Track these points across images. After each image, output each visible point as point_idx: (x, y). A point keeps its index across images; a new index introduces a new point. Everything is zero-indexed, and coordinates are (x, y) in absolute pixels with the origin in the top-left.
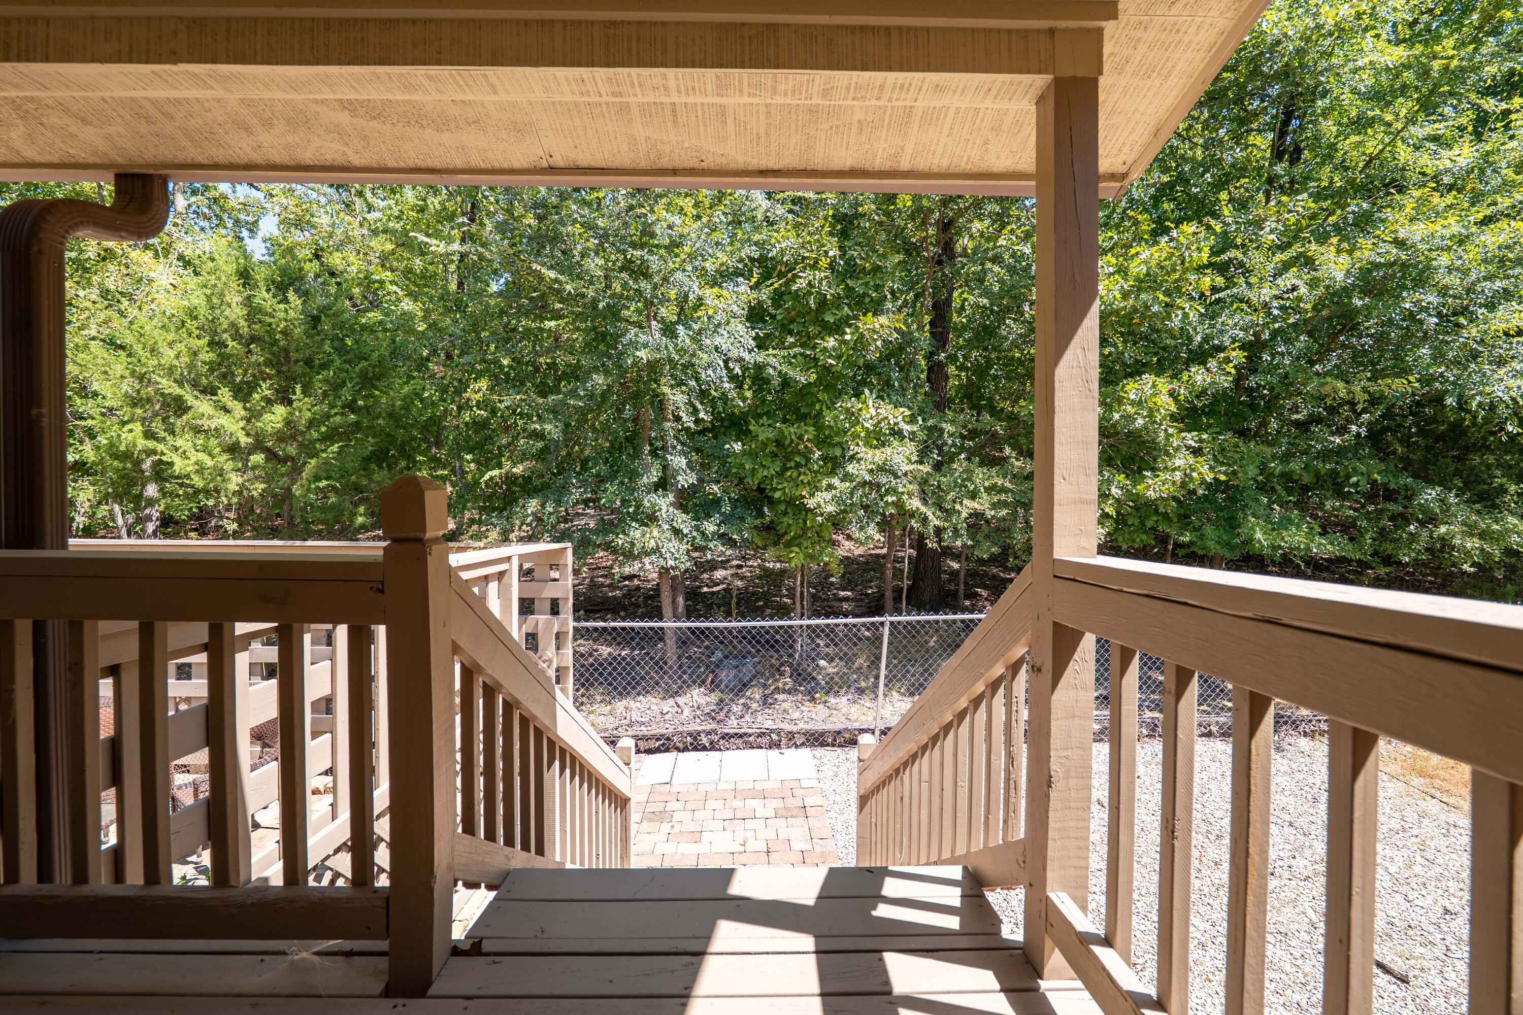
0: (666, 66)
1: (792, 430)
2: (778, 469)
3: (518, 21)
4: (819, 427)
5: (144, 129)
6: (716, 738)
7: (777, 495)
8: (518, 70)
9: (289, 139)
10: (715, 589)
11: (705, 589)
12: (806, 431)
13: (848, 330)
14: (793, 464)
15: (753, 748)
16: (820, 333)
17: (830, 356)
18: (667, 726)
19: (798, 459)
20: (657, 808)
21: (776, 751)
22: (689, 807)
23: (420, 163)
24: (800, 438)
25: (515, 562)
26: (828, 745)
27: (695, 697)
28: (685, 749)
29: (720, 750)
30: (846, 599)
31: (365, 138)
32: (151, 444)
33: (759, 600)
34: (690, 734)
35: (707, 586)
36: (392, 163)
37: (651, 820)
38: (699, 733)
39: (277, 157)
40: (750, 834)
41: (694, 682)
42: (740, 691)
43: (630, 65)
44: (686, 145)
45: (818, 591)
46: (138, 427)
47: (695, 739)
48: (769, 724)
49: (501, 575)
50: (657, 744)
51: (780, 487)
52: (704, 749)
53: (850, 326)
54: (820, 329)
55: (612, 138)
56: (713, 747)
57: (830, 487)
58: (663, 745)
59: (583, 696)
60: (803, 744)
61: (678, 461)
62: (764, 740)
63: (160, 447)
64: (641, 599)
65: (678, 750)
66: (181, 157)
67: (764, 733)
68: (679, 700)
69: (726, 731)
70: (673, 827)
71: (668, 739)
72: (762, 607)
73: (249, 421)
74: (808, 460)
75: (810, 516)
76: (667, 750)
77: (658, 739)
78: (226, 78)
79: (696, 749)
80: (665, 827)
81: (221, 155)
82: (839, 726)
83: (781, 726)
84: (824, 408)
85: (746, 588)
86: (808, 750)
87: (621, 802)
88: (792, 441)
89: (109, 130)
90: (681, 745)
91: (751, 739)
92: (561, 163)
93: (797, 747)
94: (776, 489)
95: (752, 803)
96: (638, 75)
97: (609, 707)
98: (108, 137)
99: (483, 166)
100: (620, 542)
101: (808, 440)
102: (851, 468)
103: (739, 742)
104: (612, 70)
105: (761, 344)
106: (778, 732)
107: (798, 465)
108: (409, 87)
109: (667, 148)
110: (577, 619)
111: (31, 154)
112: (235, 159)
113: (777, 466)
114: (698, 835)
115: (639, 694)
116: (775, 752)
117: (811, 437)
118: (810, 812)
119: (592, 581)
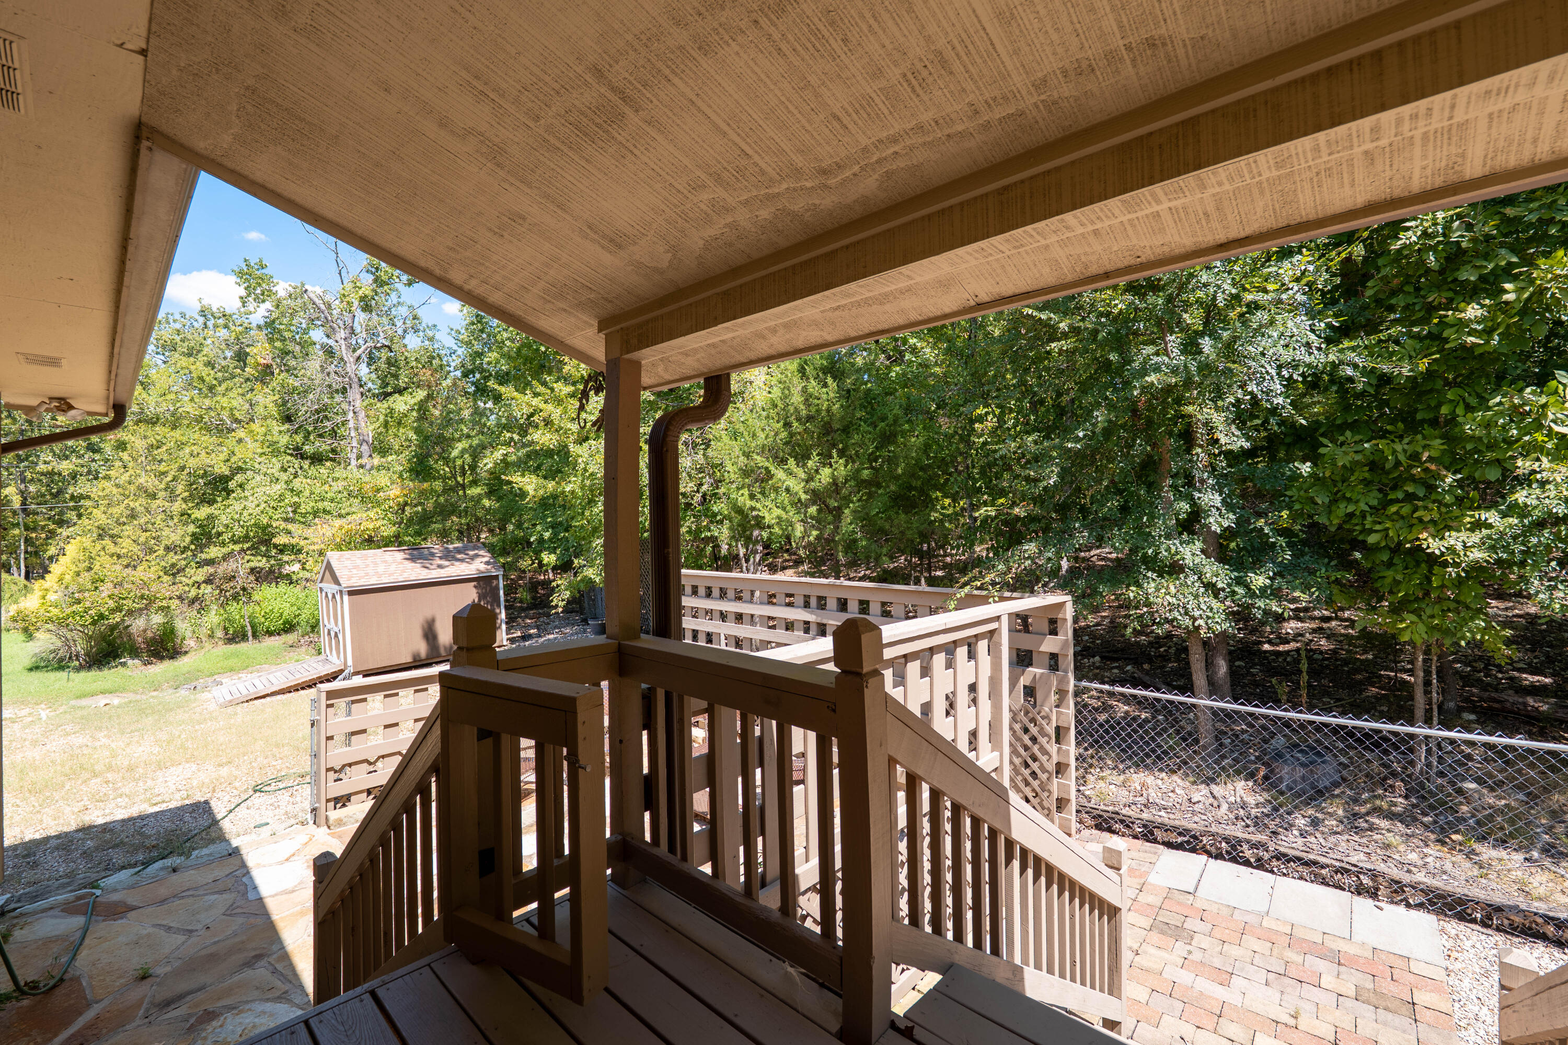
0: (1062, 213)
1: (1398, 447)
2: (1375, 503)
3: (923, 218)
4: (1453, 438)
5: (713, 351)
6: (1266, 856)
7: (1372, 539)
8: (925, 262)
9: (788, 336)
10: (1281, 648)
11: (1267, 647)
12: (1425, 447)
13: (1508, 286)
14: (1400, 495)
15: (1328, 885)
16: (1451, 300)
17: (1472, 333)
18: (1196, 819)
19: (1410, 489)
20: (1175, 920)
21: (1370, 902)
22: (1217, 933)
23: (873, 329)
24: (1415, 457)
25: (1005, 620)
26: (1474, 921)
27: (1240, 792)
28: (1219, 856)
29: (1272, 872)
30: (1535, 691)
31: (833, 323)
32: (753, 503)
33: (1358, 671)
34: (1227, 840)
35: (1270, 642)
36: (853, 334)
37: (1162, 932)
38: (1240, 842)
39: (783, 348)
40: (1308, 1007)
41: (1238, 773)
42: (1312, 799)
43: (1025, 224)
44: (1115, 248)
45: (1474, 670)
46: (746, 492)
47: (1234, 847)
48: (1357, 858)
49: (992, 632)
50: (1180, 840)
51: (1378, 527)
52: (1247, 863)
53: (1515, 278)
54: (1450, 294)
55: (1032, 266)
56: (1260, 865)
57: (1478, 525)
58: (1188, 842)
59: (1092, 757)
60: (1420, 906)
61: (1211, 499)
62: (1347, 880)
63: (758, 506)
64: (1172, 651)
65: (1210, 854)
66: (733, 361)
67: (1347, 871)
68: (1217, 790)
69: (1282, 849)
70: (1190, 952)
71: (1195, 837)
72: (1361, 682)
73: (807, 482)
74: (1431, 488)
75: (1436, 569)
76: (1193, 850)
77: (1180, 834)
78: (743, 324)
79: (1234, 860)
80: (1181, 948)
81: (752, 356)
82: (1498, 899)
83: (1381, 867)
84: (1460, 411)
85: (1335, 652)
86: (1432, 918)
87: (1112, 912)
88: (1398, 463)
89: (698, 356)
90: (1213, 850)
91: (1323, 872)
92: (987, 299)
93: (1408, 906)
94: (1371, 531)
95: (1322, 966)
96: (1034, 229)
97: (1122, 777)
98: (698, 360)
99: (920, 318)
100: (1131, 595)
101: (1431, 459)
102: (1521, 496)
103: (1305, 871)
104: (1007, 234)
105: (1333, 338)
106: (1374, 875)
107: (1410, 497)
108: (848, 295)
109: (1093, 258)
110: (1078, 678)
111: (668, 377)
112: (760, 356)
113: (1374, 499)
114: (1228, 976)
115: (1161, 770)
116: (1364, 904)
117: (1435, 454)
118: (1421, 1014)
119: (1112, 622)
